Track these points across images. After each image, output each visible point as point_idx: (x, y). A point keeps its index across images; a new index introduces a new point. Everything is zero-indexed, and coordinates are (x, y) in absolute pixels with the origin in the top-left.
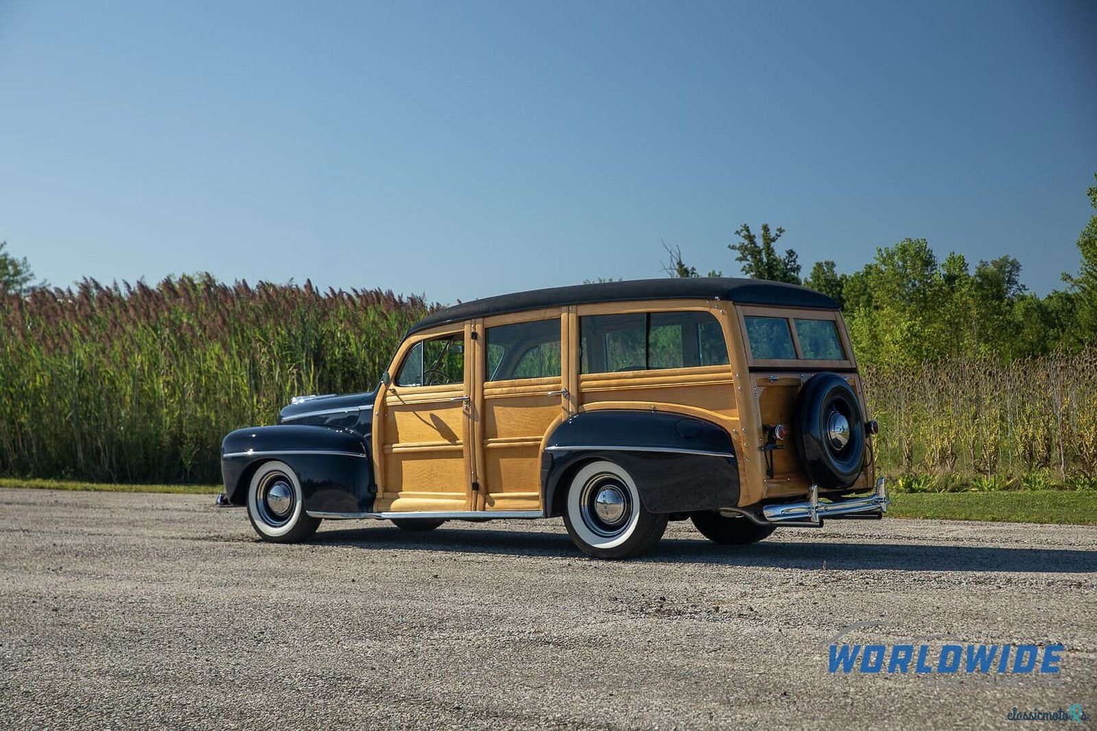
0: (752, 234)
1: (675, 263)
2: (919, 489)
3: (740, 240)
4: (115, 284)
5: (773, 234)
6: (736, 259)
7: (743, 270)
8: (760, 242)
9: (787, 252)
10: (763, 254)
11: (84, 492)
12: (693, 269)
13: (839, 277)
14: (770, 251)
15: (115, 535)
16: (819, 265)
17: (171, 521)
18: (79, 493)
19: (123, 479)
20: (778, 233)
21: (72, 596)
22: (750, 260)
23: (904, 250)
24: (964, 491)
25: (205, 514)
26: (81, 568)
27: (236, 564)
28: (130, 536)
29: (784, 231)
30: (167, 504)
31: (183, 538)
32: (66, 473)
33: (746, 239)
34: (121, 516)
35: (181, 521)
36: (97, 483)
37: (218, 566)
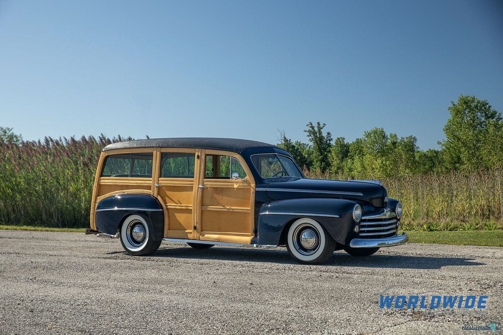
0: (313, 126)
1: (283, 138)
2: (434, 229)
3: (308, 128)
4: (60, 138)
5: (321, 126)
6: (307, 136)
7: (310, 140)
8: (316, 129)
9: (327, 133)
10: (318, 134)
11: (46, 232)
12: (290, 140)
13: (346, 143)
14: (320, 133)
15: (63, 256)
16: (338, 138)
17: (90, 247)
18: (44, 232)
19: (64, 226)
20: (324, 125)
21: (42, 300)
22: (313, 136)
23: (375, 132)
24: (456, 230)
25: (106, 243)
26: (46, 277)
27: (133, 274)
28: (71, 256)
29: (326, 125)
30: (87, 238)
31: (99, 258)
32: (38, 223)
33: (311, 128)
34: (64, 245)
35: (95, 247)
36: (52, 228)
37: (123, 276)
